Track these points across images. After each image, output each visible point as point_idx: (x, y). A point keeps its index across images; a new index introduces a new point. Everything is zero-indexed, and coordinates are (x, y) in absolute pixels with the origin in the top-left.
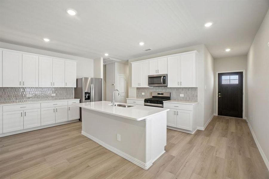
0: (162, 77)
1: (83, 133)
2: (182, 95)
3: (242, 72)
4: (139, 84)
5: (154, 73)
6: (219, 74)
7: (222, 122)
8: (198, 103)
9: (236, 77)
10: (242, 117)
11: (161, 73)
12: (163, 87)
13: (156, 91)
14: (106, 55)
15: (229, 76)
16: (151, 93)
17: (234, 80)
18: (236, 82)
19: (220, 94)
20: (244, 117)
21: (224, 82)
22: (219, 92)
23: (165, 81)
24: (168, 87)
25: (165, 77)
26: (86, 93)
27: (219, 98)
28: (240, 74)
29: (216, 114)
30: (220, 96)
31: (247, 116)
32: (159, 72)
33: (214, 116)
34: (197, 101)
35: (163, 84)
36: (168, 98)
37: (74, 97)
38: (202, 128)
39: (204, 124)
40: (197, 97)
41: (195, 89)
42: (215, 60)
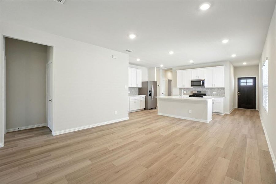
0: (202, 81)
1: (159, 114)
2: (214, 93)
3: (255, 77)
4: (183, 85)
5: (195, 78)
6: (238, 78)
7: (241, 111)
8: (226, 97)
9: (252, 80)
10: (255, 109)
11: (201, 78)
12: (201, 88)
13: (196, 90)
14: (162, 66)
15: (246, 80)
16: (192, 91)
17: (250, 83)
18: (251, 84)
19: (239, 92)
20: (257, 109)
21: (242, 84)
22: (238, 92)
23: (203, 84)
24: (205, 87)
25: (204, 81)
26: (150, 91)
27: (238, 95)
28: (254, 79)
29: (237, 107)
30: (239, 94)
31: (259, 108)
32: (199, 78)
33: (235, 109)
34: (225, 96)
35: (202, 85)
36: (205, 95)
37: (138, 94)
38: (229, 113)
39: (230, 110)
40: (225, 93)
41: (224, 89)
42: (236, 68)
